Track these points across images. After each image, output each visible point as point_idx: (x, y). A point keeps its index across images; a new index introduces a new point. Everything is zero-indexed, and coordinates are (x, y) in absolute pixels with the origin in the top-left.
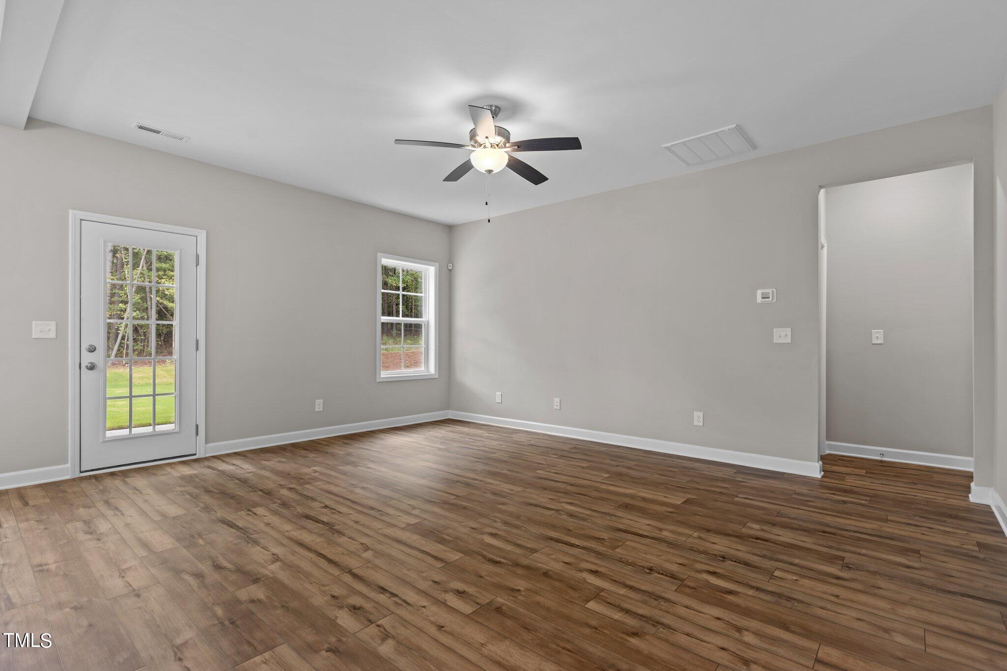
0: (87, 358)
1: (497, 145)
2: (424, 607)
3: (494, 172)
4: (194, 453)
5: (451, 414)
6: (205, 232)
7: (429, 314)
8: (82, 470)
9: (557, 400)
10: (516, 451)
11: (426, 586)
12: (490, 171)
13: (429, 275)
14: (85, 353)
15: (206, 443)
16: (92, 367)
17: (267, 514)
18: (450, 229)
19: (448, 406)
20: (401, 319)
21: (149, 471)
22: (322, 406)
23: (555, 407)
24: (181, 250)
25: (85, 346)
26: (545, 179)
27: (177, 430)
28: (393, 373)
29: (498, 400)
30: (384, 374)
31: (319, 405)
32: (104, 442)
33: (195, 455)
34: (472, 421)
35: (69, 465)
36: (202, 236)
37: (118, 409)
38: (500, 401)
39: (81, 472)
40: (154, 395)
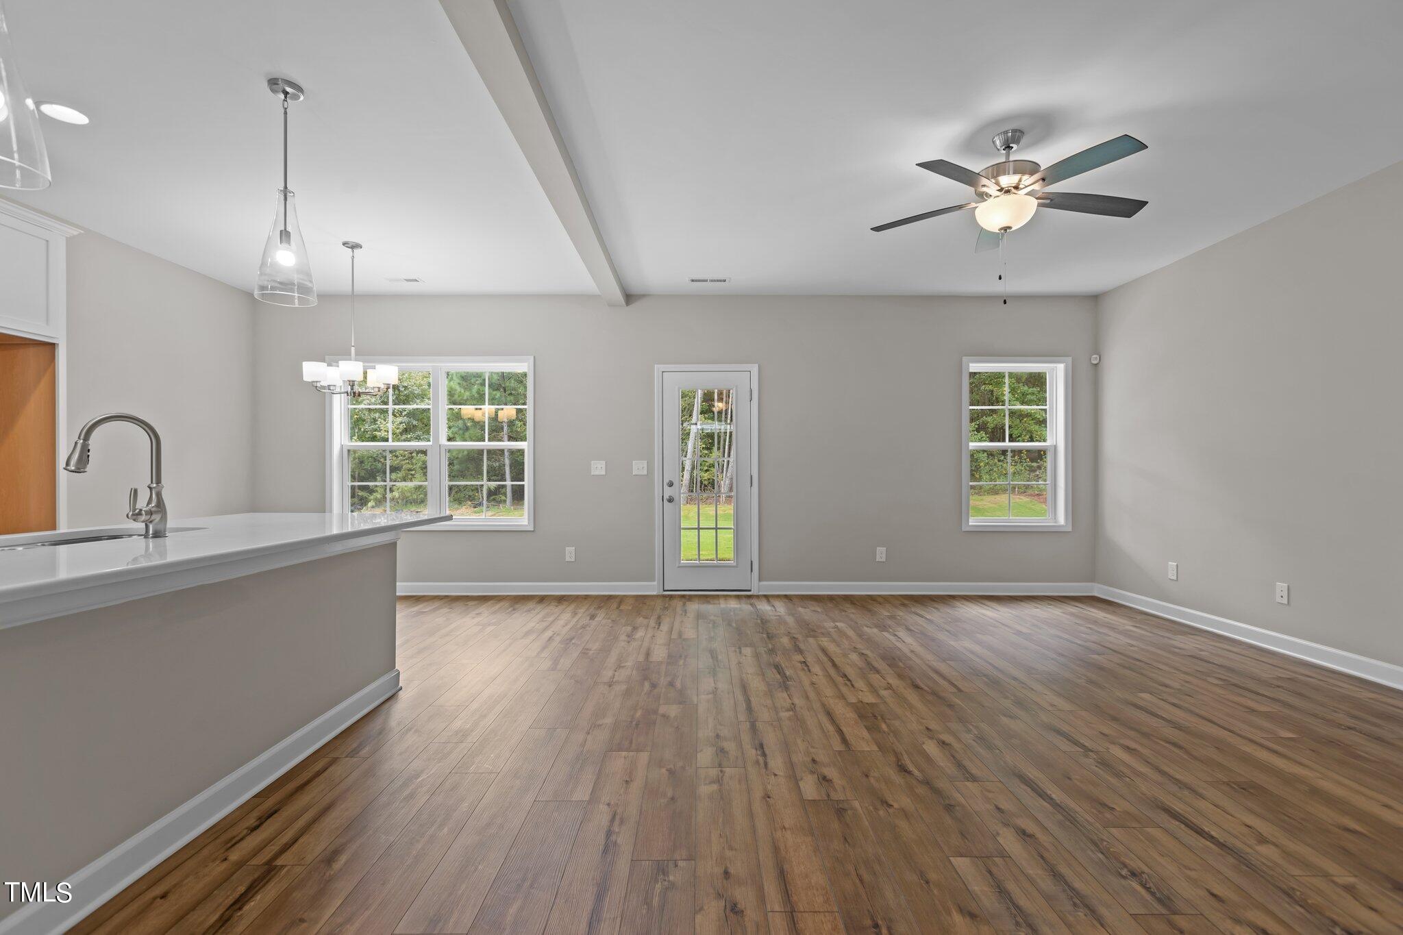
0: (668, 492)
1: (1016, 188)
2: (775, 775)
3: (1013, 229)
4: (749, 589)
5: (1098, 590)
6: (757, 365)
7: (1056, 436)
8: (666, 589)
9: (1281, 587)
10: (1143, 659)
11: (801, 760)
12: (1006, 229)
13: (1057, 375)
14: (666, 487)
15: (760, 580)
16: (671, 500)
17: (820, 673)
18: (1095, 300)
19: (1092, 578)
20: (1007, 444)
21: (708, 599)
22: (884, 556)
23: (1279, 600)
24: (737, 387)
25: (666, 481)
26: (1142, 204)
27: (735, 564)
28: (991, 521)
29: (1172, 575)
30: (974, 521)
31: (881, 554)
32: (679, 567)
33: (750, 591)
34: (1127, 604)
35: (655, 583)
36: (755, 369)
37: (688, 538)
38: (1175, 578)
39: (664, 591)
40: (716, 529)
